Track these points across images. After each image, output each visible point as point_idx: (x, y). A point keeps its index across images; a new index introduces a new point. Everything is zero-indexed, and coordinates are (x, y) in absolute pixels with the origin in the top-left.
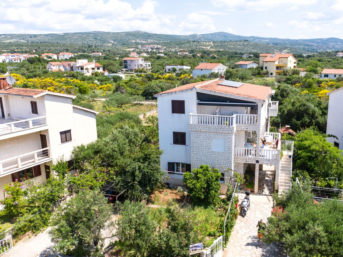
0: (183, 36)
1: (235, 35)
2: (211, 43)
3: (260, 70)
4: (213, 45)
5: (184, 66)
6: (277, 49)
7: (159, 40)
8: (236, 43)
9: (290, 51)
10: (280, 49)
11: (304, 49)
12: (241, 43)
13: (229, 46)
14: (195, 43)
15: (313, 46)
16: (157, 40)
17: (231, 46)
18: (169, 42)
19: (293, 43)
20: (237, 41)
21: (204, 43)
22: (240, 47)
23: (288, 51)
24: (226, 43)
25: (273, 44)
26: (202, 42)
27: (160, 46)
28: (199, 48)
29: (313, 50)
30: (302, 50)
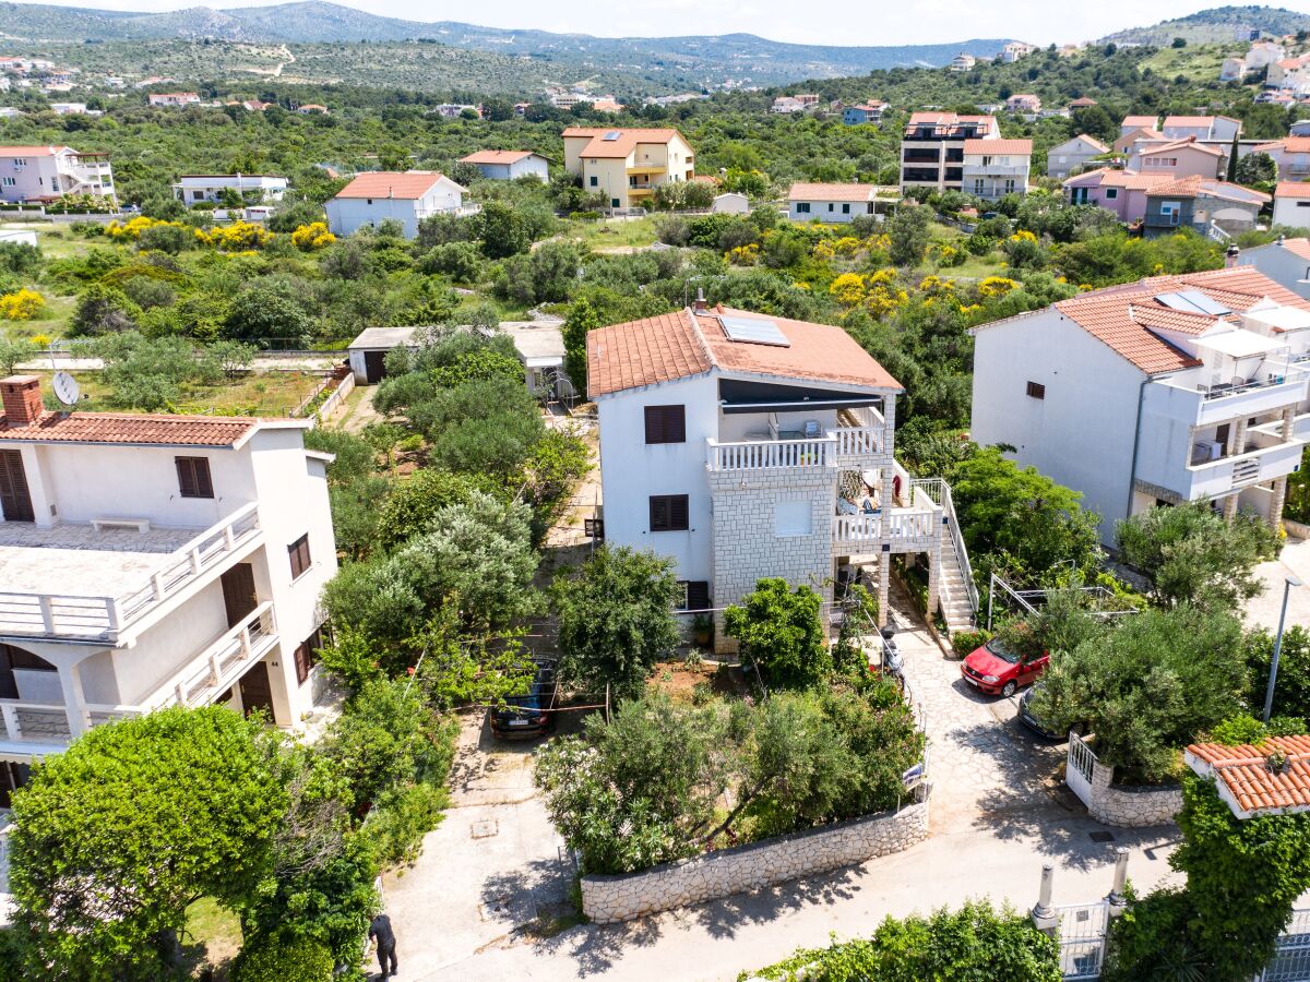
0: (140, 14)
1: (374, 17)
2: (284, 51)
3: (575, 188)
4: (293, 60)
5: (264, 179)
6: (552, 78)
7: (31, 34)
8: (392, 51)
9: (600, 86)
10: (564, 77)
11: (648, 78)
12: (412, 53)
13: (360, 66)
14: (212, 52)
15: (676, 63)
16: (23, 34)
17: (372, 65)
18: (81, 42)
19: (606, 53)
20: (390, 44)
21: (254, 51)
22: (407, 67)
23: (594, 85)
24: (348, 52)
25: (531, 55)
26: (242, 46)
27: (50, 64)
28: (234, 74)
29: (682, 80)
30: (642, 80)
